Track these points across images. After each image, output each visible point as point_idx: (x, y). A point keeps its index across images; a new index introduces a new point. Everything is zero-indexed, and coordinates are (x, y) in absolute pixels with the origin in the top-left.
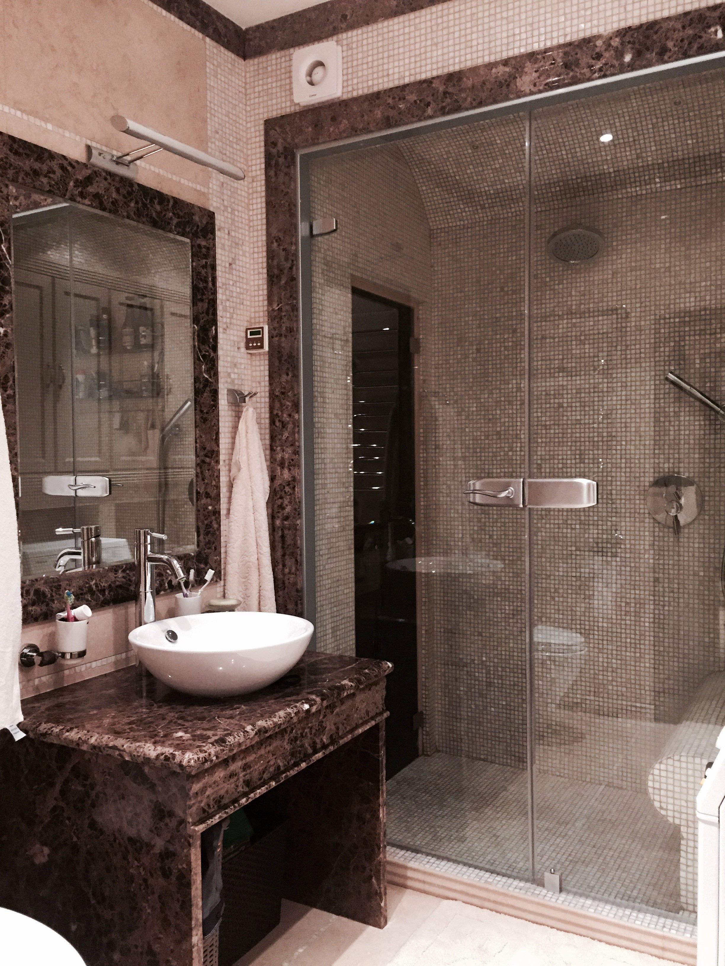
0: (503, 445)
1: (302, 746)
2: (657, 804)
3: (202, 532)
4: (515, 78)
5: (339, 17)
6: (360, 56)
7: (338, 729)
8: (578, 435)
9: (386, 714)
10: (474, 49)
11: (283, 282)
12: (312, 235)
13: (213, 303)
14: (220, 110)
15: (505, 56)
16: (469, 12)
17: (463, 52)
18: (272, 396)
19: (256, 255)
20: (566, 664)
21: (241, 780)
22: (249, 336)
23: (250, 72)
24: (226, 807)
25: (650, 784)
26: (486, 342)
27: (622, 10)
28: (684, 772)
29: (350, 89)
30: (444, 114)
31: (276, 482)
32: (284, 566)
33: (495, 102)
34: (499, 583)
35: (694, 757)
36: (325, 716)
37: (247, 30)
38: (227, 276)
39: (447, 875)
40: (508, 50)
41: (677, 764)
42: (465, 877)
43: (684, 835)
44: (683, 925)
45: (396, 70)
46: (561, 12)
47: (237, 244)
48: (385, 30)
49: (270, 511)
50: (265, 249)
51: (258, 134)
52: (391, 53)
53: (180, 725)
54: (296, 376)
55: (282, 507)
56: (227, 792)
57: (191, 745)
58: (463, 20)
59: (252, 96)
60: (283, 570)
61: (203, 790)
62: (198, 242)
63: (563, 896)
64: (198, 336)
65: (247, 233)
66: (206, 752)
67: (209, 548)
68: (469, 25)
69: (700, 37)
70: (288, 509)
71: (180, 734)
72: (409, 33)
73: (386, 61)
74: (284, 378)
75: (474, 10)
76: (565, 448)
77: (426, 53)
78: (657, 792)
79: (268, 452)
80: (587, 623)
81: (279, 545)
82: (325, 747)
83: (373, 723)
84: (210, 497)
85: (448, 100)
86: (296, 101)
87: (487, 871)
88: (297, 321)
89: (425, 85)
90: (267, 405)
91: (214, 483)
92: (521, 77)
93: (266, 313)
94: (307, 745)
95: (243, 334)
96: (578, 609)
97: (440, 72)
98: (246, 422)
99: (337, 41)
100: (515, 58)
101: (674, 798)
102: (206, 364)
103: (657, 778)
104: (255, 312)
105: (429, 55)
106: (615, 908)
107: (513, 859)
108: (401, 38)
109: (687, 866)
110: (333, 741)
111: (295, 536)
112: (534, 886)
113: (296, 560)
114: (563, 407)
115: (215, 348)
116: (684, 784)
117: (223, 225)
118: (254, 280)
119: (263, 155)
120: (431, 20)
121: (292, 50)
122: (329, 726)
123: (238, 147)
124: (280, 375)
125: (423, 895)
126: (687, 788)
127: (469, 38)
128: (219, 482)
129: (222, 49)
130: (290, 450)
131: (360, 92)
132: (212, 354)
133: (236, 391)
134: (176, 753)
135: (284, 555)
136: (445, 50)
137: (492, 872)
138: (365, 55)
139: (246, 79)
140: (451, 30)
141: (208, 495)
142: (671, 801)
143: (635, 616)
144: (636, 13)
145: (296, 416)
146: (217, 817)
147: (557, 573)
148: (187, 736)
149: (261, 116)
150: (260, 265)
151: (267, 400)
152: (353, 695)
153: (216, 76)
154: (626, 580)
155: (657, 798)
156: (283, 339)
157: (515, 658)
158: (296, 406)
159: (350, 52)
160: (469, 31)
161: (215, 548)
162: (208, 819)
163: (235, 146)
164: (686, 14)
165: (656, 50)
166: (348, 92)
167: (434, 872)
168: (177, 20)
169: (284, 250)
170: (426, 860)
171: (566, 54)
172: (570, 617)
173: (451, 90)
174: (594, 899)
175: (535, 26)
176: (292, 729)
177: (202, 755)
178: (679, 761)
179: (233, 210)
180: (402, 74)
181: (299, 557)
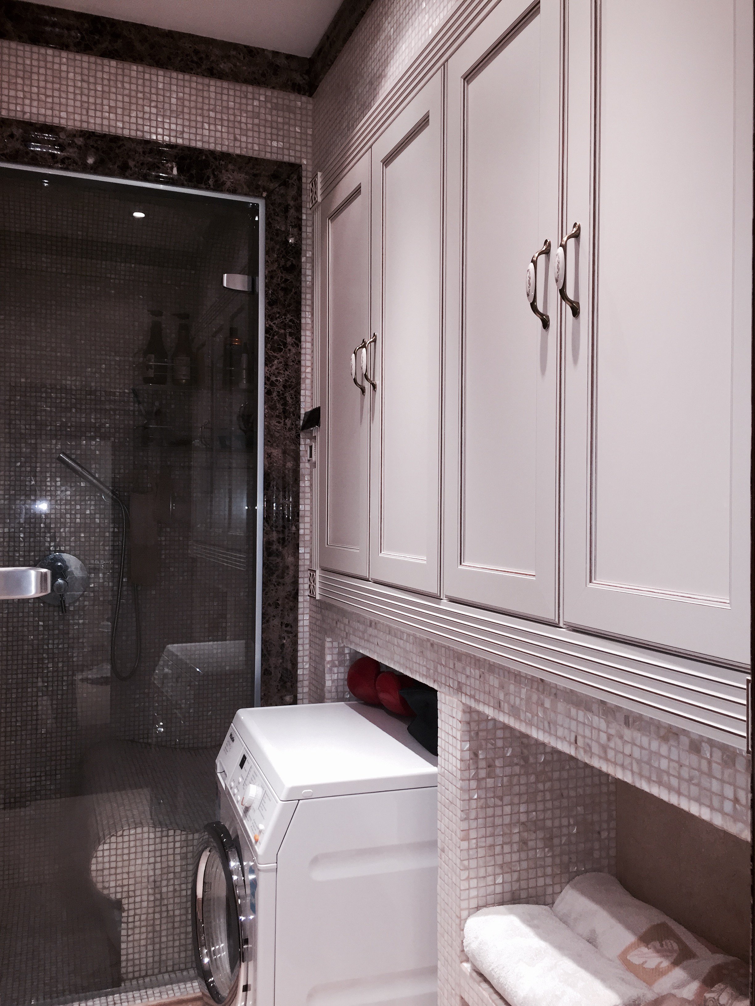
25: (93, 867)
27: (84, 112)
28: (126, 845)
41: (120, 839)
43: (126, 907)
46: (20, 87)
78: (100, 873)
101: (116, 874)
103: (100, 859)
116: (126, 857)
142: (113, 878)
144: (98, 121)
165: (118, 163)
178: (122, 835)
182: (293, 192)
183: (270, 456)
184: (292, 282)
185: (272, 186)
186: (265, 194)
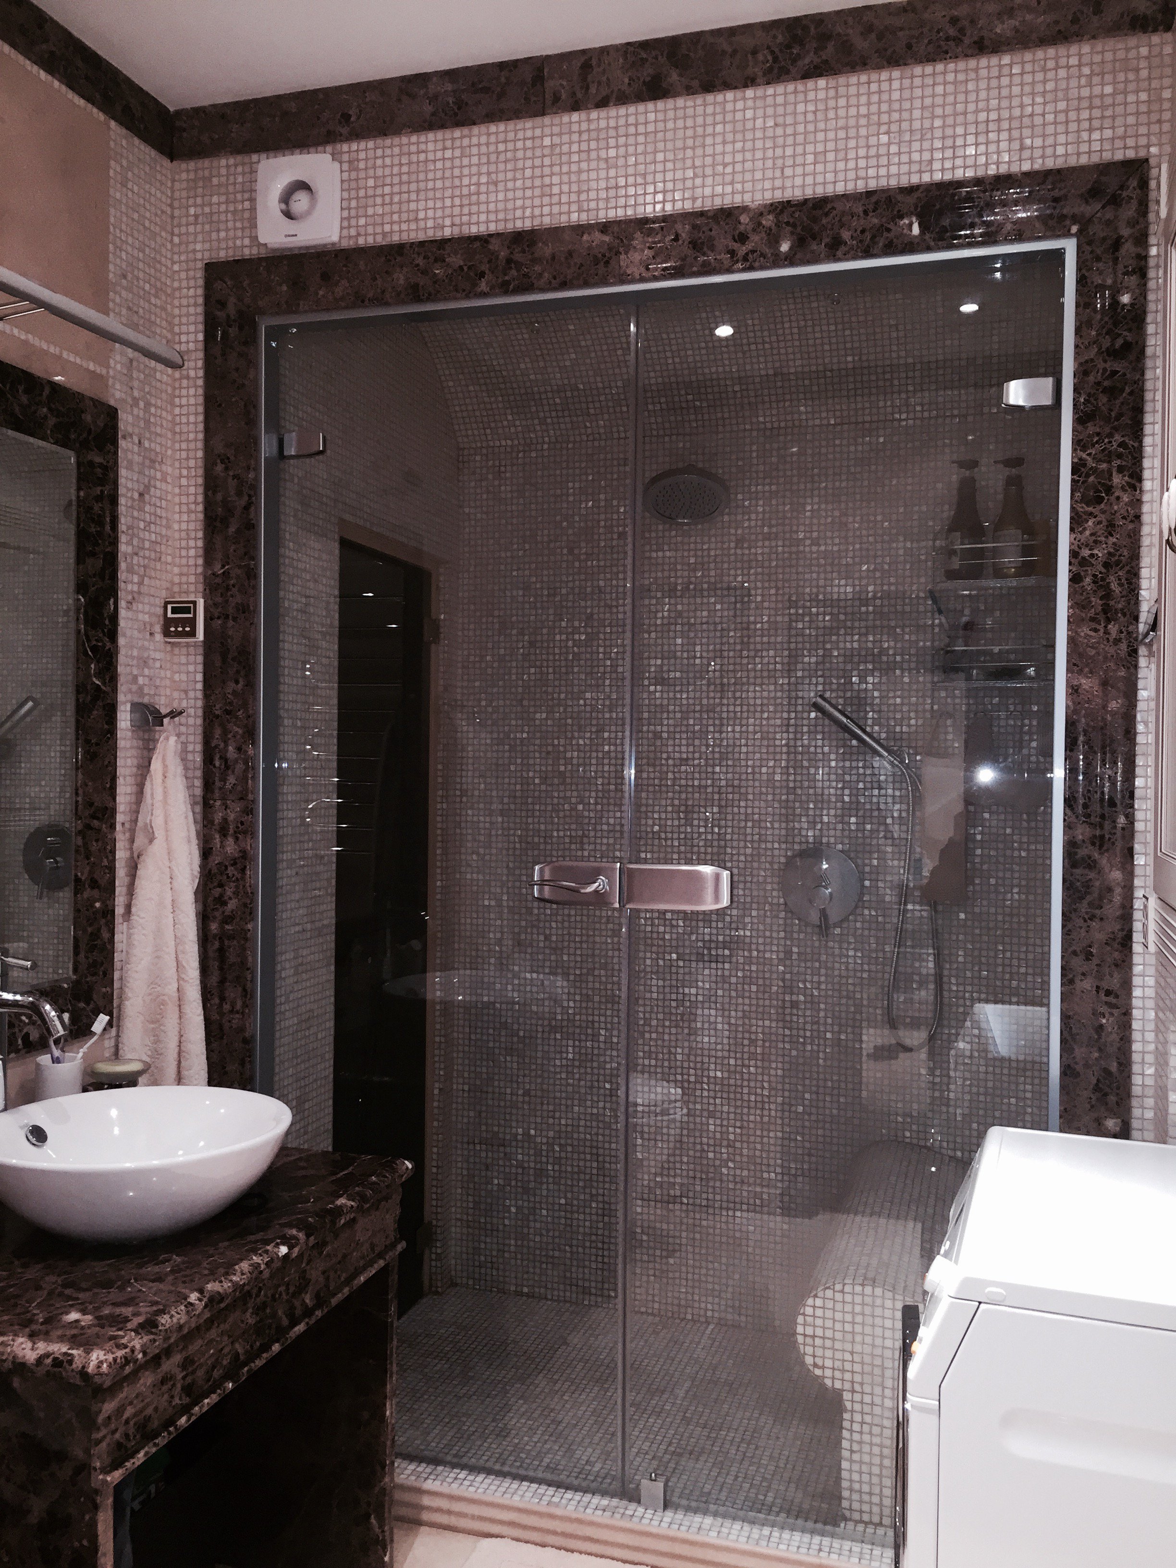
0: (568, 794)
1: (274, 1315)
2: (809, 1360)
3: (83, 946)
4: (618, 253)
5: (338, 116)
6: (371, 183)
7: (327, 1279)
8: (683, 782)
9: (401, 1246)
10: (555, 199)
11: (232, 530)
12: (281, 455)
13: (111, 561)
14: (130, 240)
15: (602, 216)
16: (547, 141)
17: (537, 202)
18: (210, 718)
19: (184, 482)
20: (659, 1137)
21: (179, 1386)
22: (169, 615)
23: (180, 181)
24: (157, 1435)
25: (800, 1329)
26: (545, 631)
27: (778, 173)
28: (848, 1308)
29: (353, 232)
30: (506, 292)
31: (211, 859)
32: (222, 999)
33: (586, 285)
34: (559, 1010)
35: (863, 1285)
36: (309, 1262)
37: (178, 113)
38: (136, 514)
39: (485, 1498)
40: (607, 208)
41: (839, 1297)
42: (516, 1498)
43: (848, 1405)
44: (847, 1545)
45: (430, 213)
46: (689, 163)
47: (153, 461)
48: (413, 148)
49: (200, 907)
50: (201, 472)
51: (192, 283)
52: (422, 185)
53: (70, 1298)
54: (251, 685)
55: (221, 901)
56: (156, 1409)
57: (98, 1336)
58: (538, 153)
59: (184, 221)
60: (220, 1006)
61: (120, 1410)
62: (89, 458)
63: (669, 1514)
64: (86, 614)
65: (169, 443)
66: (126, 1347)
67: (93, 975)
68: (547, 161)
69: (889, 230)
70: (232, 905)
71: (74, 1316)
72: (452, 159)
73: (413, 196)
74: (231, 686)
75: (556, 140)
76: (663, 802)
77: (478, 193)
78: (809, 1341)
79: (198, 809)
80: (692, 1071)
81: (214, 965)
82: (308, 1312)
83: (382, 1263)
84: (98, 887)
85: (514, 272)
86: (262, 240)
87: (550, 1484)
88: (256, 594)
89: (477, 244)
90: (200, 730)
91: (105, 862)
92: (626, 253)
93: (201, 579)
94: (280, 1313)
95: (160, 611)
96: (679, 1050)
97: (501, 227)
98: (164, 760)
99: (333, 155)
100: (618, 223)
101: (833, 1348)
102: (98, 662)
103: (809, 1320)
104: (181, 574)
105: (483, 198)
106: (747, 1527)
107: (585, 1458)
108: (439, 165)
109: (852, 1451)
110: (320, 1301)
111: (244, 949)
112: (624, 1503)
113: (245, 990)
114: (661, 738)
115: (113, 634)
116: (848, 1327)
117: (130, 430)
118: (180, 522)
119: (201, 318)
120: (488, 144)
121: (255, 157)
122: (315, 1274)
123: (159, 302)
124: (224, 682)
125: (447, 1533)
126: (853, 1333)
127: (547, 180)
128: (114, 859)
129: (137, 141)
130: (237, 807)
131: (370, 240)
132: (108, 645)
133: (146, 706)
134: (74, 1352)
135: (222, 981)
136: (510, 195)
137: (558, 1485)
138: (380, 183)
139: (173, 192)
140: (520, 164)
141: (94, 884)
142: (829, 1353)
143: (763, 1060)
144: (798, 181)
145: (251, 752)
146: (141, 1454)
147: (648, 995)
148: (87, 1319)
149: (199, 256)
150: (192, 499)
151: (199, 721)
152: (354, 1220)
153: (124, 185)
154: (750, 1005)
155: (809, 1350)
156: (231, 623)
157: (582, 1129)
158: (251, 734)
159: (354, 175)
160: (547, 171)
161: (105, 974)
162: (127, 1460)
163: (153, 300)
164: (869, 194)
165: (826, 240)
166: (350, 237)
167: (466, 1494)
168: (64, 88)
169: (234, 477)
170: (452, 1475)
171: (695, 227)
172: (666, 1064)
173: (518, 257)
174: (715, 1515)
175: (650, 178)
176: (260, 1289)
177: (120, 1353)
178: (842, 1291)
179: (148, 404)
180: (440, 221)
181: (249, 985)
182: (1129, 211)
183: (1077, 691)
184: (1124, 375)
185: (1088, 210)
186: (1074, 229)
